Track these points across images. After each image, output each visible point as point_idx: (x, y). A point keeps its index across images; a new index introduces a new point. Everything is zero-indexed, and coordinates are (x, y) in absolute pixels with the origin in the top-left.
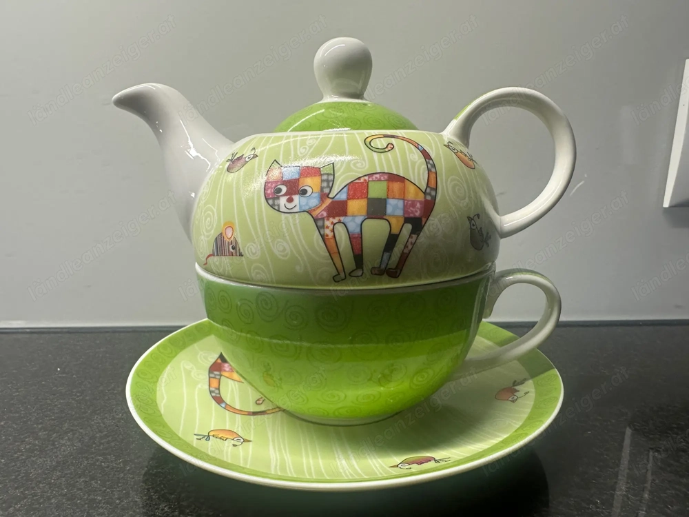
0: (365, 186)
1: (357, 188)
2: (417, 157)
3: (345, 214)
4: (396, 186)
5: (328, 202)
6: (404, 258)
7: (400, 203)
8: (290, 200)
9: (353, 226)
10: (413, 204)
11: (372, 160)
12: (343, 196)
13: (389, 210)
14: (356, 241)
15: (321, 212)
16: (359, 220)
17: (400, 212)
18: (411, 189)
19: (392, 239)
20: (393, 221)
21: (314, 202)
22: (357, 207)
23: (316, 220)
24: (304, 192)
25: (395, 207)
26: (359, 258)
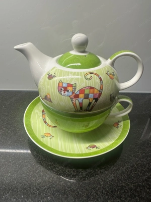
0: (84, 90)
1: (82, 91)
2: (98, 80)
3: (78, 97)
4: (92, 90)
5: (74, 94)
6: (92, 107)
7: (93, 95)
8: (65, 93)
9: (80, 101)
10: (96, 95)
11: (86, 83)
12: (78, 93)
13: (90, 96)
14: (81, 104)
15: (72, 97)
16: (82, 99)
17: (92, 97)
18: (96, 90)
19: (90, 103)
20: (90, 99)
21: (71, 94)
22: (82, 96)
23: (71, 99)
24: (68, 91)
25: (91, 96)
26: (81, 108)
